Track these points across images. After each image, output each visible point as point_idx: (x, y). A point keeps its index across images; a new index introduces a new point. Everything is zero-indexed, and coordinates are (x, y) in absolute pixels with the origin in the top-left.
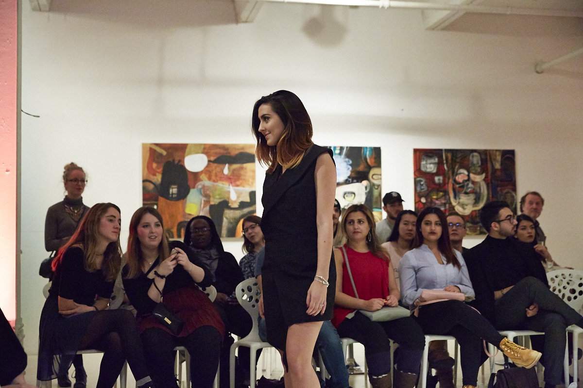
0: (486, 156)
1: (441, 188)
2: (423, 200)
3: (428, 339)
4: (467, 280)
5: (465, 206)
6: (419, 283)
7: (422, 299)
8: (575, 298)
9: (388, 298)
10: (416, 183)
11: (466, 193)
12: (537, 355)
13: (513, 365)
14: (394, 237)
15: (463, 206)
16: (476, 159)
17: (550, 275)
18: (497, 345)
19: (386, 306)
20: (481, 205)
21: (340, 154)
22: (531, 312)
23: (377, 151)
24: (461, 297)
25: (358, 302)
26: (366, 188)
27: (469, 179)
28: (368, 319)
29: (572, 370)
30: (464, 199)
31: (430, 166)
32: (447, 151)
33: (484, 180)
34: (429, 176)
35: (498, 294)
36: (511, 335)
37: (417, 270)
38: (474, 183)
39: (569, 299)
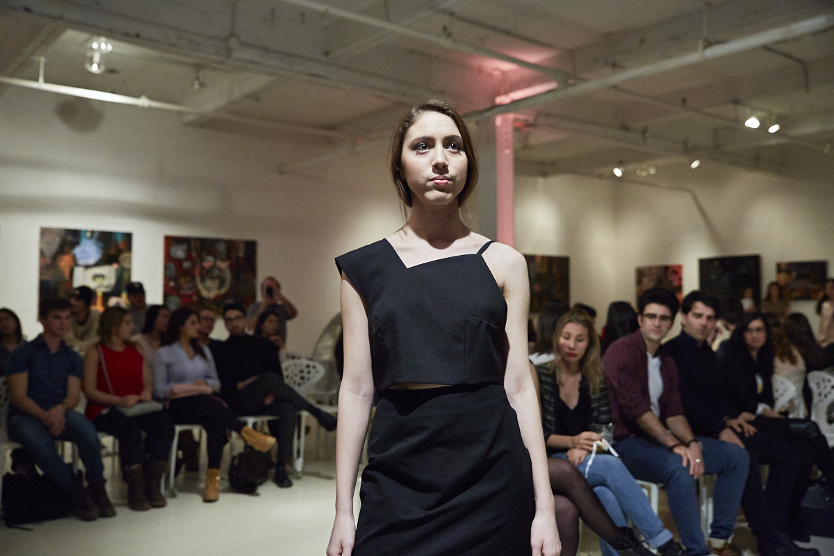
0: (231, 245)
1: (189, 273)
2: (172, 284)
3: (178, 429)
4: (214, 373)
5: (209, 290)
6: (170, 378)
7: (173, 393)
8: (304, 383)
9: (143, 393)
10: (166, 268)
11: (212, 278)
12: (271, 440)
13: (251, 447)
14: (147, 329)
15: (208, 289)
16: (222, 248)
17: (284, 365)
18: (239, 431)
19: (140, 401)
20: (224, 290)
21: (91, 237)
22: (268, 401)
23: (128, 237)
24: (207, 389)
25: (114, 399)
26: (117, 271)
27: (215, 266)
28: (122, 415)
29: (299, 445)
30: (209, 283)
31: (179, 253)
32: (197, 239)
33: (230, 267)
34: (178, 262)
35: (241, 385)
36: (251, 421)
37: (168, 366)
38: (220, 269)
39: (299, 385)
